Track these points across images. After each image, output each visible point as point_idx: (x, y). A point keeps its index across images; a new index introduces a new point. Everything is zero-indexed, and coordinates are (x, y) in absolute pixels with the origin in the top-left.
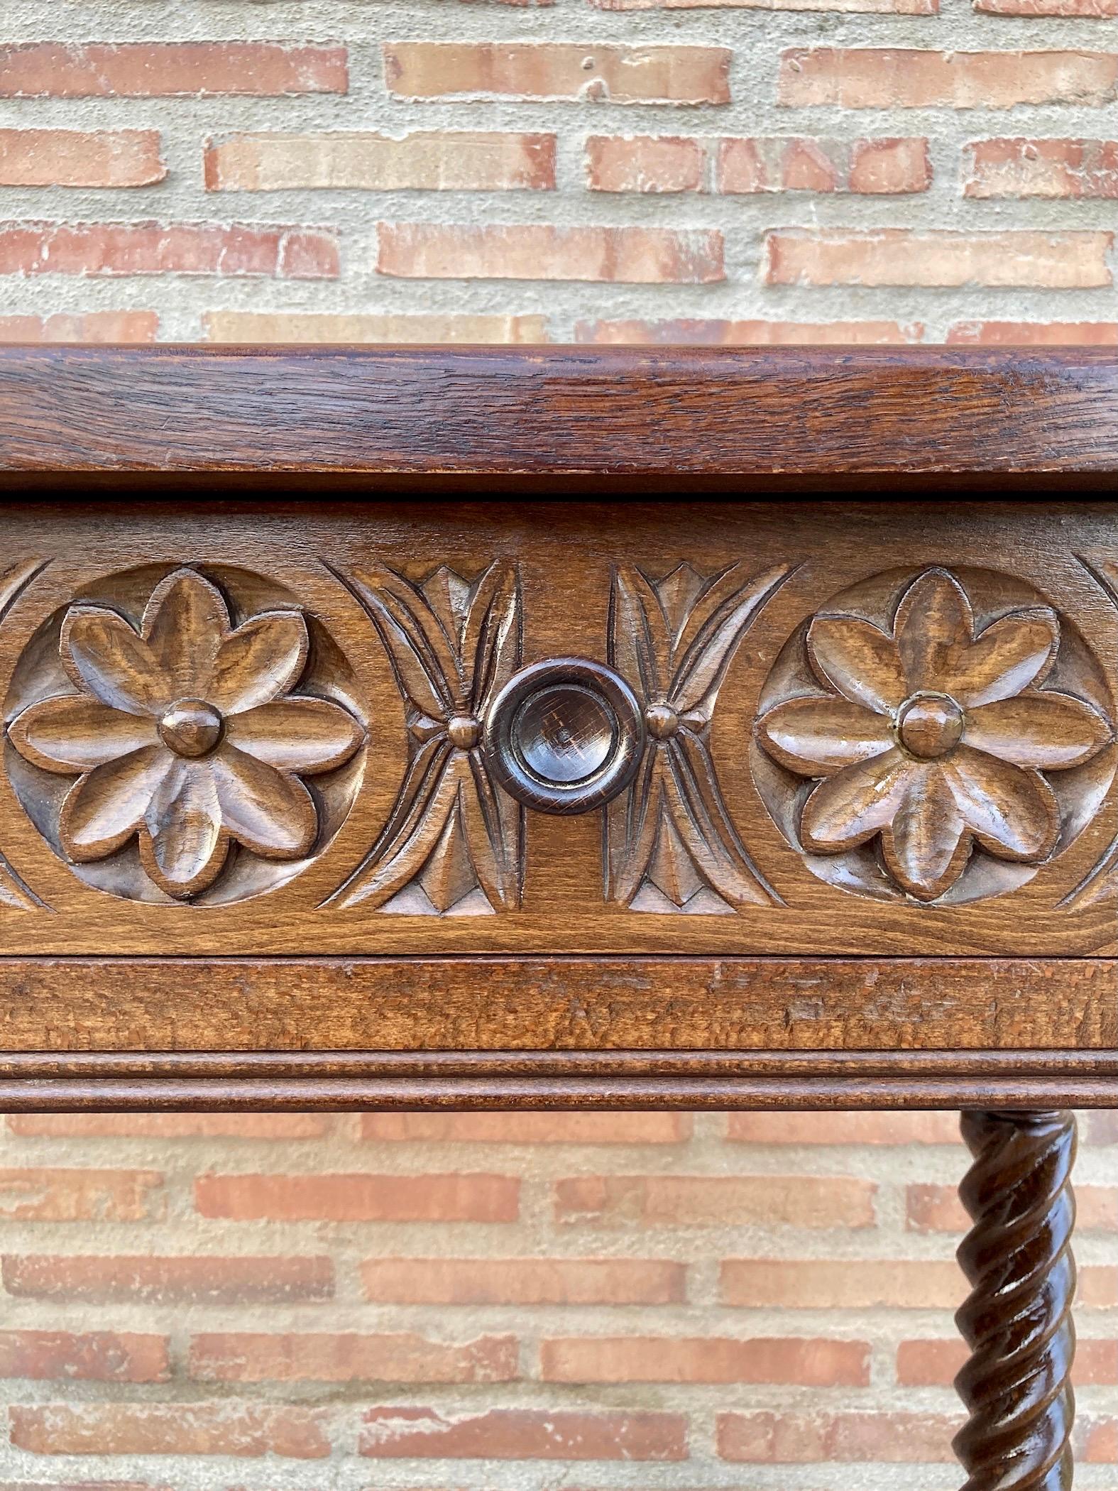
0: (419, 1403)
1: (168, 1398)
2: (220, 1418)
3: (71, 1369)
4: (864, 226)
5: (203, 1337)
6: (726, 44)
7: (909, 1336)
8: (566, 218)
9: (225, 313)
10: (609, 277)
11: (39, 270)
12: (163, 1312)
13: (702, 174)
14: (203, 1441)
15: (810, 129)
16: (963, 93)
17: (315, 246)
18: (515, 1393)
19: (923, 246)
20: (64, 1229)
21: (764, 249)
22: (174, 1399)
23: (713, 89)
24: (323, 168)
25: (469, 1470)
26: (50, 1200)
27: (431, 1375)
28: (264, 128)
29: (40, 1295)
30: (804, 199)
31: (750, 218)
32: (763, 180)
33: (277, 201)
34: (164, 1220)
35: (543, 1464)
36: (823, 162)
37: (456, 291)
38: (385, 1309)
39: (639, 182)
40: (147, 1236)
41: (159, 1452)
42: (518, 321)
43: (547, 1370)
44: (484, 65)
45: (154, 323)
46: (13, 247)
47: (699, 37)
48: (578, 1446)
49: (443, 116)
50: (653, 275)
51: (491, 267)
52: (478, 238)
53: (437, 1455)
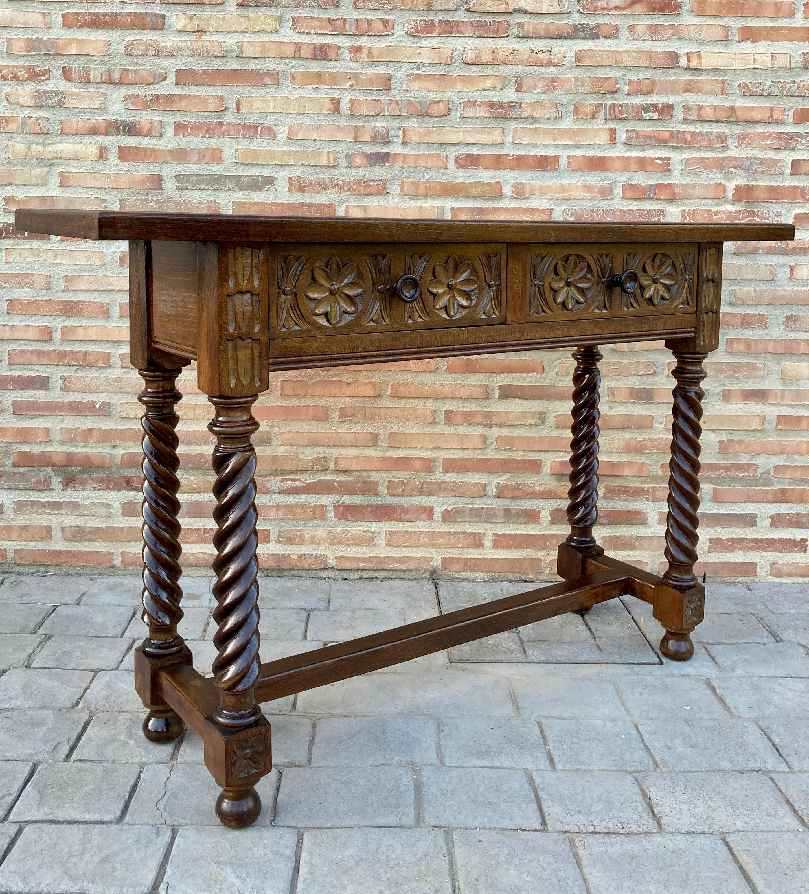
0: (296, 477)
3: (190, 466)
4: (431, 125)
6: (390, 72)
7: (446, 457)
8: (343, 122)
9: (242, 148)
10: (355, 140)
11: (187, 135)
13: (383, 110)
15: (414, 97)
16: (459, 87)
17: (269, 129)
18: (326, 474)
19: (448, 131)
20: (190, 422)
21: (401, 132)
23: (386, 85)
24: (272, 107)
25: (311, 498)
27: (301, 468)
28: (254, 95)
30: (413, 117)
31: (397, 123)
32: (400, 112)
33: (258, 116)
35: (334, 496)
36: (419, 107)
37: (311, 143)
38: (287, 447)
39: (364, 112)
42: (328, 152)
43: (336, 466)
44: (319, 77)
45: (221, 151)
46: (180, 128)
47: (382, 70)
48: (345, 490)
49: (307, 92)
50: (368, 139)
51: (321, 137)
52: (318, 127)
53: (302, 493)
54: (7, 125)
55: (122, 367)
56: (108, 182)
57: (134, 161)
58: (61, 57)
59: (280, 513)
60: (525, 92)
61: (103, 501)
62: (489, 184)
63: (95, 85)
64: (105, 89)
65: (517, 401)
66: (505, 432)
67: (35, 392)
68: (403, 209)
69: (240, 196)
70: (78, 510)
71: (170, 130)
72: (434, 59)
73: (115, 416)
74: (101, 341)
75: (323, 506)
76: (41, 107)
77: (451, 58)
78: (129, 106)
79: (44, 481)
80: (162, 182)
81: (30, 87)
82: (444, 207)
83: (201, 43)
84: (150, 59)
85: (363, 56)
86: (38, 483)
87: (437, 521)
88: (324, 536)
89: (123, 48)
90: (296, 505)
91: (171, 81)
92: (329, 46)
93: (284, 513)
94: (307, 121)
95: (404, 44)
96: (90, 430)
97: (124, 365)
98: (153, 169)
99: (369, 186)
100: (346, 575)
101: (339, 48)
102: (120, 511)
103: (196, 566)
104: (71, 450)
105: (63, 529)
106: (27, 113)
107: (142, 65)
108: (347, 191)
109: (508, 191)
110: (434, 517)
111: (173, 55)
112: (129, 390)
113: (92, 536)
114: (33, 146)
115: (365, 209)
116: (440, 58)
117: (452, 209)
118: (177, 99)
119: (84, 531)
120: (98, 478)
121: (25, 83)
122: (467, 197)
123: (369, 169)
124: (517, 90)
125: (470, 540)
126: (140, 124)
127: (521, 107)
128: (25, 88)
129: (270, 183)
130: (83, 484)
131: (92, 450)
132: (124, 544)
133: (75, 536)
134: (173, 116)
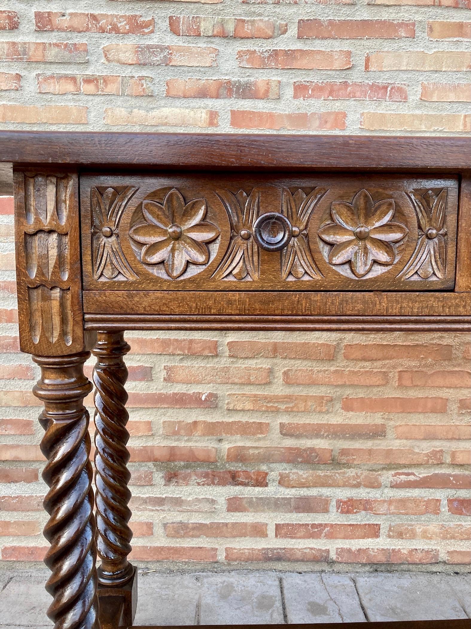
0: (410, 471)
1: (330, 469)
2: (346, 476)
3: (300, 460)
5: (343, 449)
9: (369, 113)
11: (308, 98)
12: (331, 441)
14: (341, 483)
17: (400, 90)
18: (441, 467)
20: (300, 414)
22: (332, 469)
24: (404, 64)
25: (425, 492)
26: (296, 405)
27: (415, 462)
28: (386, 49)
29: (291, 435)
33: (388, 75)
34: (332, 412)
35: (449, 490)
37: (446, 106)
38: (402, 441)
40: (326, 417)
41: (326, 486)
42: (465, 116)
43: (452, 460)
44: (460, 29)
45: (345, 115)
46: (300, 90)
48: (460, 484)
49: (445, 46)
51: (458, 97)
52: (455, 87)
53: (415, 487)
54: (106, 86)
55: (230, 356)
58: (167, 5)
59: (392, 507)
61: (207, 497)
63: (205, 39)
64: (218, 44)
67: (136, 383)
70: (180, 506)
71: (289, 92)
73: (221, 408)
75: (438, 500)
76: (145, 65)
78: (244, 64)
79: (146, 477)
81: (132, 41)
84: (270, 8)
86: (139, 478)
88: (437, 530)
90: (408, 499)
91: (292, 34)
93: (397, 508)
94: (443, 79)
96: (195, 423)
97: (232, 354)
100: (457, 569)
102: (225, 507)
103: (302, 561)
104: (174, 444)
105: (165, 525)
107: (260, 15)
111: (296, 3)
112: (236, 380)
113: (196, 532)
114: (136, 111)
118: (298, 55)
119: (187, 528)
120: (202, 473)
121: (126, 36)
126: (255, 85)
128: (126, 42)
130: (186, 479)
131: (197, 444)
132: (229, 539)
133: (177, 532)
134: (293, 76)
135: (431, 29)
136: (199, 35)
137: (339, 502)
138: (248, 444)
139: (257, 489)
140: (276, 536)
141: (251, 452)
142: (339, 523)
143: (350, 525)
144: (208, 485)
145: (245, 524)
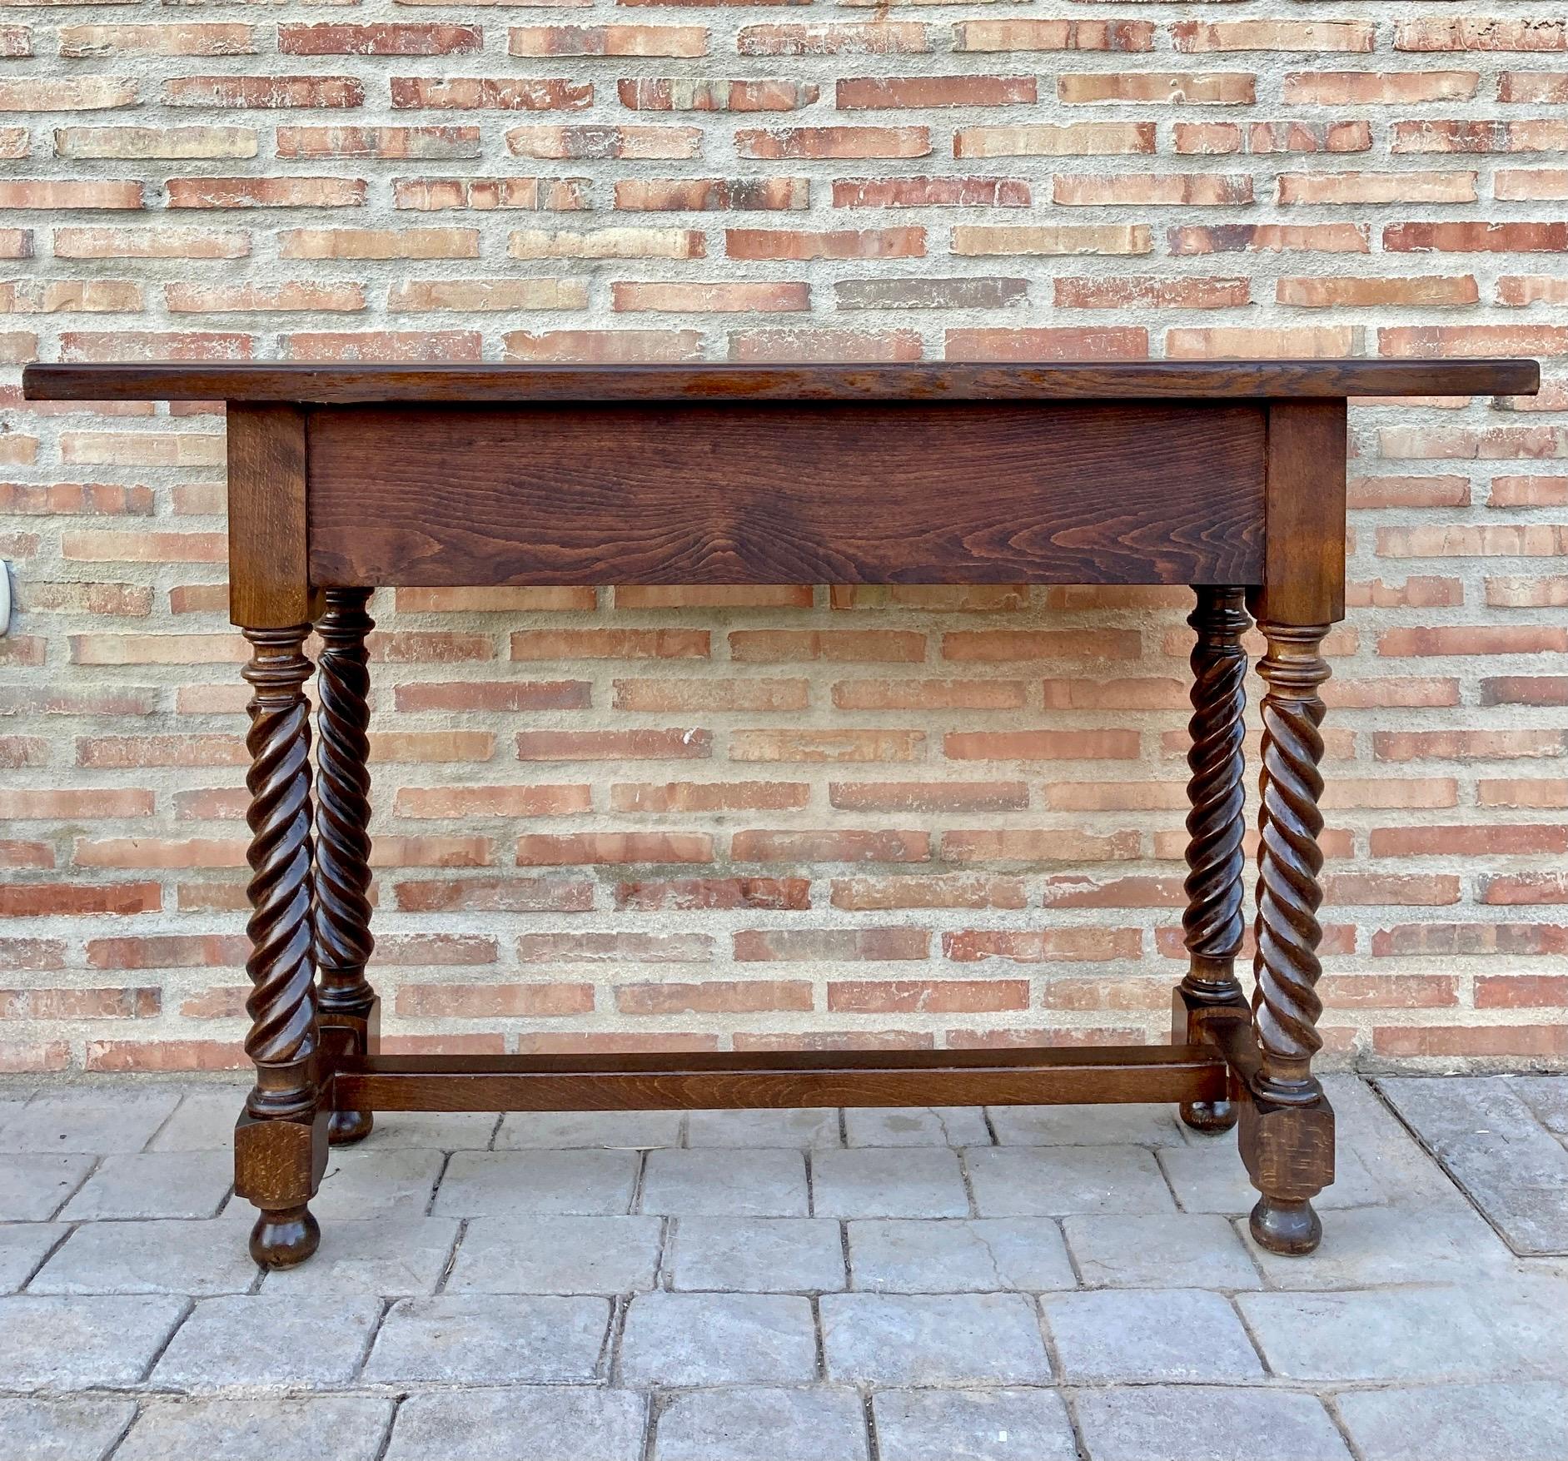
0: (1080, 874)
1: (928, 871)
2: (959, 884)
3: (869, 854)
4: (1334, 170)
5: (950, 832)
6: (1252, 71)
7: (1377, 826)
8: (1161, 169)
9: (964, 227)
10: (1186, 202)
11: (858, 205)
12: (927, 817)
13: (1241, 143)
14: (949, 899)
15: (1301, 116)
16: (1388, 95)
17: (1016, 188)
18: (1138, 865)
19: (1367, 180)
20: (866, 766)
21: (1277, 183)
22: (932, 872)
23: (1245, 95)
24: (1022, 145)
25: (1111, 915)
26: (858, 748)
27: (1088, 856)
28: (989, 122)
29: (852, 807)
30: (1301, 155)
31: (1266, 167)
32: (1276, 146)
33: (994, 163)
34: (925, 761)
35: (1157, 910)
36: (1311, 136)
37: (1098, 212)
38: (1060, 814)
39: (1204, 148)
40: (915, 770)
41: (922, 905)
42: (1134, 228)
43: (1158, 851)
44: (1114, 85)
45: (923, 233)
46: (844, 192)
47: (1237, 67)
48: (1177, 899)
49: (1091, 114)
50: (1213, 201)
51: (1119, 197)
52: (1111, 181)
53: (1091, 906)
54: (511, 195)
55: (734, 659)
56: (707, 301)
57: (756, 257)
58: (615, 62)
59: (1050, 947)
60: (1517, 101)
61: (696, 931)
62: (1451, 281)
63: (680, 115)
64: (700, 121)
65: (1518, 709)
66: (1494, 772)
67: (564, 713)
68: (1283, 335)
69: (960, 318)
70: (646, 950)
71: (825, 197)
72: (1338, 43)
73: (719, 757)
74: (692, 609)
75: (1135, 931)
76: (577, 158)
77: (1372, 40)
78: (747, 153)
79: (580, 894)
80: (811, 297)
81: (556, 120)
82: (1364, 328)
83: (884, 27)
84: (788, 63)
85: (1201, 42)
86: (568, 897)
87: (1362, 955)
88: (1139, 990)
89: (735, 41)
90: (1079, 930)
91: (828, 102)
92: (1134, 25)
93: (1057, 947)
94: (1090, 168)
95: (1278, 17)
96: (672, 787)
97: (736, 655)
98: (793, 271)
99: (1214, 290)
101: (1153, 28)
102: (731, 950)
104: (633, 828)
105: (617, 990)
106: (548, 170)
107: (771, 73)
108: (1170, 301)
109: (1489, 292)
110: (1357, 947)
111: (832, 53)
112: (746, 704)
113: (675, 1002)
114: (562, 233)
115: (1207, 335)
116: (1349, 43)
117: (1380, 331)
118: (838, 136)
119: (660, 992)
120: (686, 885)
121: (546, 113)
122: (1410, 306)
123: (1213, 258)
124: (1500, 100)
125: (1430, 991)
126: (767, 187)
127: (1509, 131)
128: (545, 122)
129: (1018, 292)
130: (656, 896)
131: (676, 828)
132: (739, 1016)
133: (640, 1003)
134: (831, 170)
135: (1064, 87)
136: (670, 108)
137: (947, 936)
138: (772, 826)
139: (792, 914)
140: (830, 1008)
141: (777, 840)
142: (949, 979)
143: (972, 983)
144: (698, 908)
145: (768, 985)
